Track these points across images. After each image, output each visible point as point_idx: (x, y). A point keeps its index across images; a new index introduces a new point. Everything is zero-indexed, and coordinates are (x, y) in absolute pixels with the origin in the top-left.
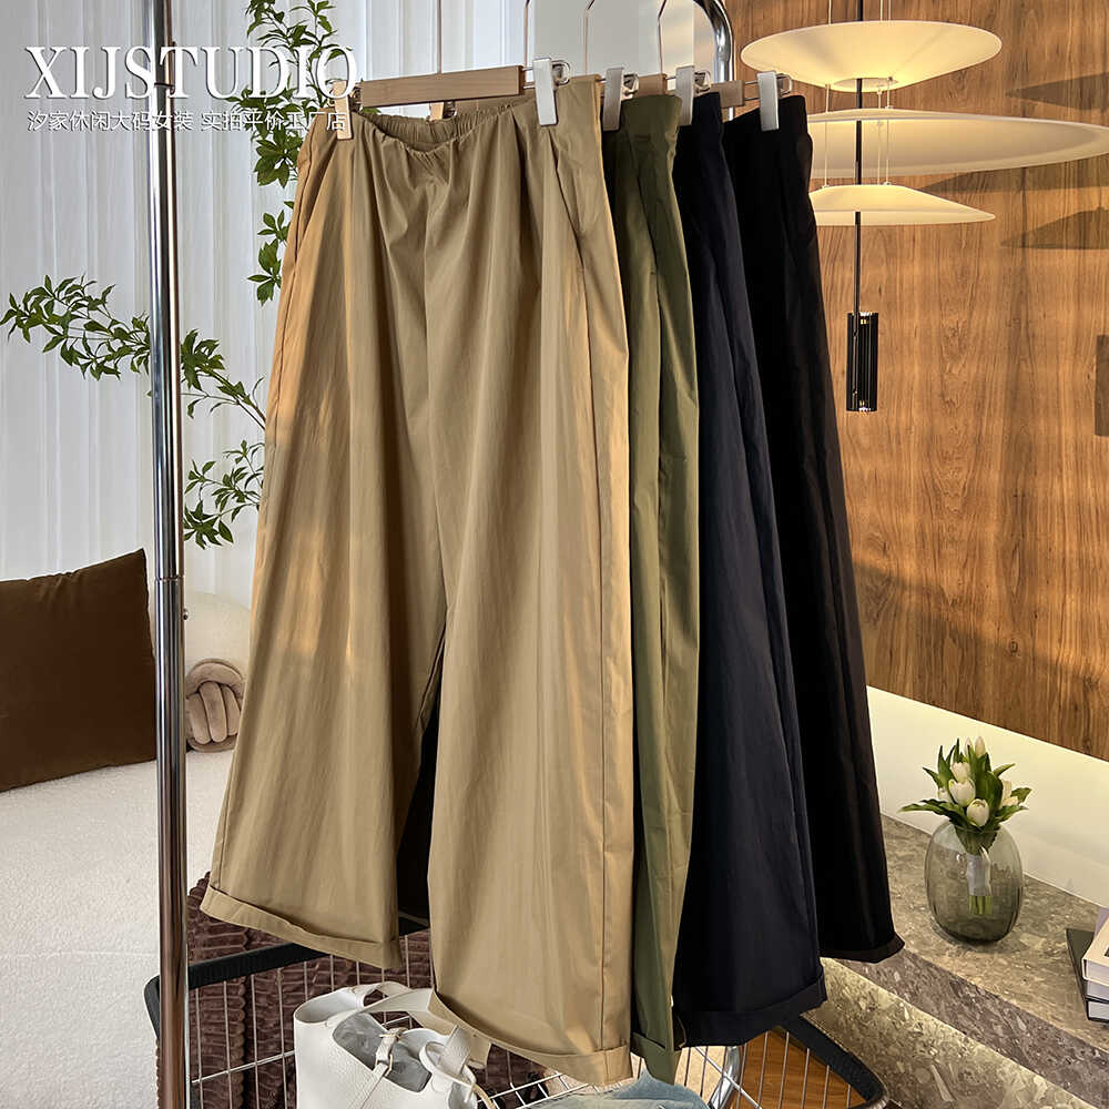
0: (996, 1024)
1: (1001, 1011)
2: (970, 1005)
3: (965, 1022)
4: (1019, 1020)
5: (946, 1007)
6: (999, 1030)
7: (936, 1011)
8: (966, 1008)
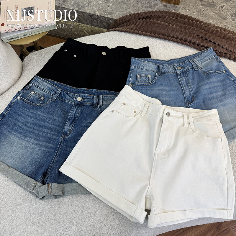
0: (104, 23)
1: (105, 20)
2: (96, 19)
3: (95, 24)
4: (110, 20)
5: (89, 21)
6: (105, 24)
7: (86, 23)
8: (95, 21)
